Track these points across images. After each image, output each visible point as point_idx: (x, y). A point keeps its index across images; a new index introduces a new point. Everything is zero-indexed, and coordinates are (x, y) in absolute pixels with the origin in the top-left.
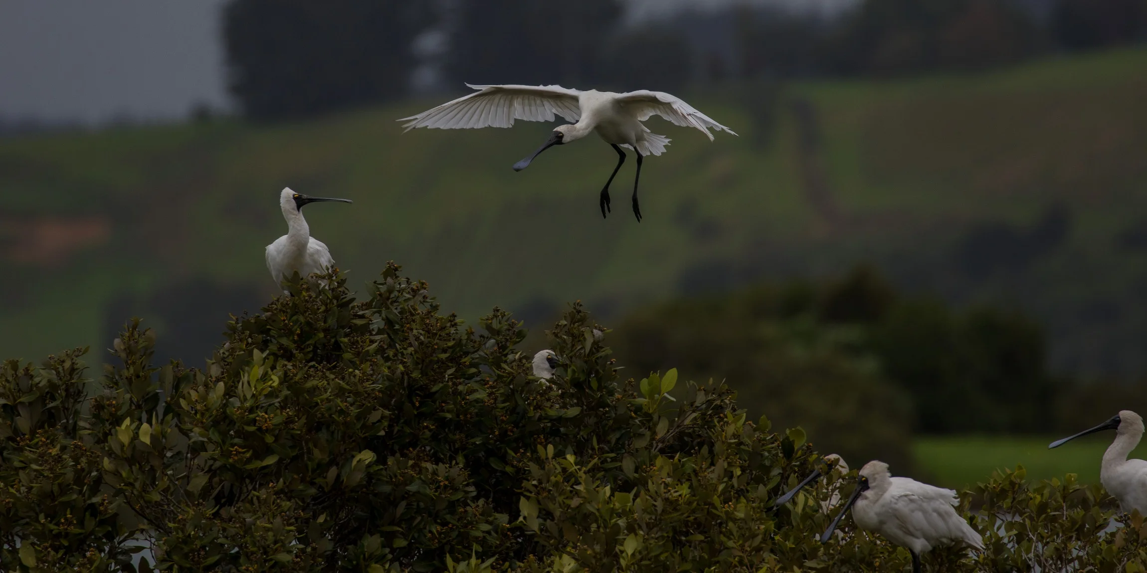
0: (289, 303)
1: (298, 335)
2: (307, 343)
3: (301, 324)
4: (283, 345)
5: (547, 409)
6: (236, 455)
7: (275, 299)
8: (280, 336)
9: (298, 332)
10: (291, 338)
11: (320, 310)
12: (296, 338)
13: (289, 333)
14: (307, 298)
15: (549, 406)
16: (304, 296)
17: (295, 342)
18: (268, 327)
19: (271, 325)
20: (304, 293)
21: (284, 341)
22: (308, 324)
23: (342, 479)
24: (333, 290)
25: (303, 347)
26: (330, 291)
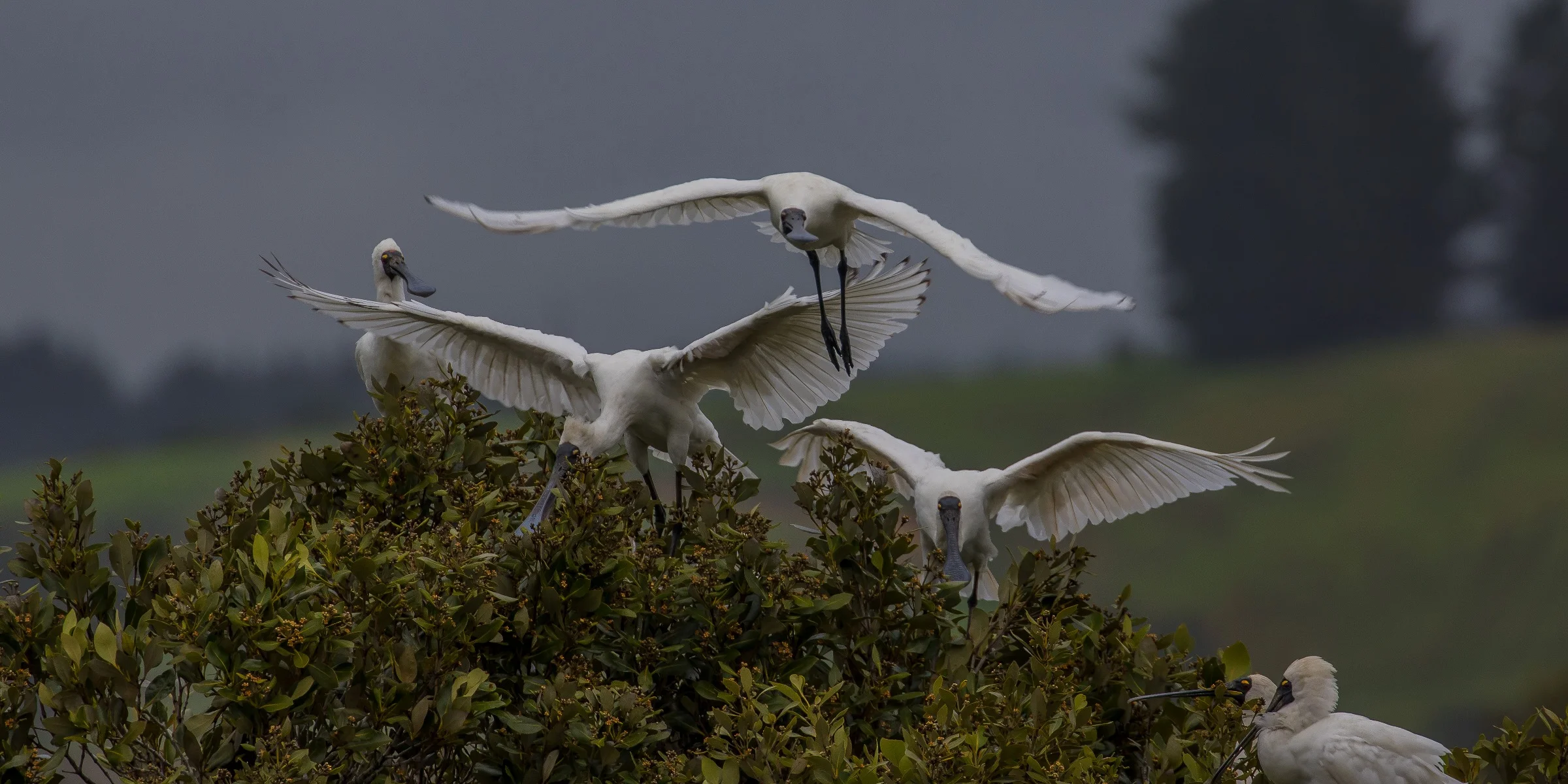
0: (381, 425)
1: (395, 478)
2: (411, 491)
3: (401, 460)
4: (370, 495)
5: (798, 598)
6: (248, 688)
7: (360, 418)
8: (365, 481)
9: (396, 471)
10: (383, 484)
11: (433, 438)
12: (391, 482)
13: (380, 474)
14: (411, 418)
15: (801, 592)
16: (408, 415)
17: (388, 488)
18: (344, 464)
19: (350, 463)
20: (408, 410)
21: (371, 488)
22: (413, 459)
23: (436, 720)
24: (459, 404)
25: (403, 497)
26: (455, 408)
